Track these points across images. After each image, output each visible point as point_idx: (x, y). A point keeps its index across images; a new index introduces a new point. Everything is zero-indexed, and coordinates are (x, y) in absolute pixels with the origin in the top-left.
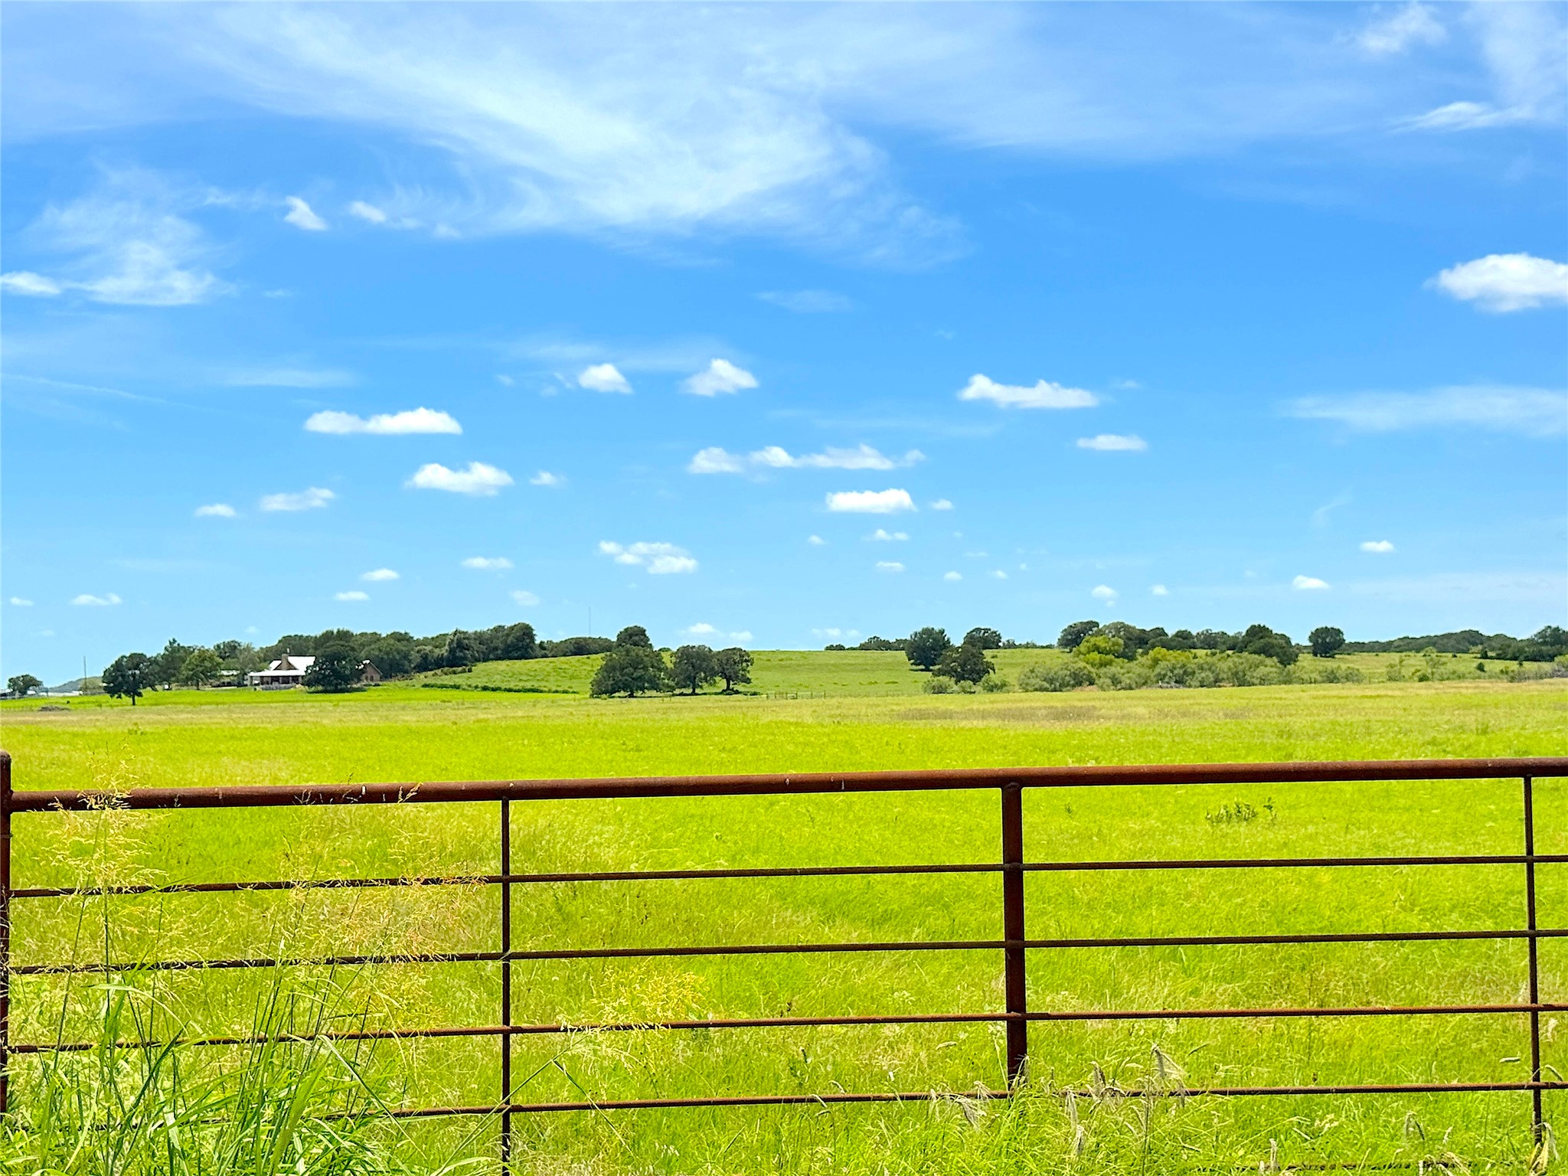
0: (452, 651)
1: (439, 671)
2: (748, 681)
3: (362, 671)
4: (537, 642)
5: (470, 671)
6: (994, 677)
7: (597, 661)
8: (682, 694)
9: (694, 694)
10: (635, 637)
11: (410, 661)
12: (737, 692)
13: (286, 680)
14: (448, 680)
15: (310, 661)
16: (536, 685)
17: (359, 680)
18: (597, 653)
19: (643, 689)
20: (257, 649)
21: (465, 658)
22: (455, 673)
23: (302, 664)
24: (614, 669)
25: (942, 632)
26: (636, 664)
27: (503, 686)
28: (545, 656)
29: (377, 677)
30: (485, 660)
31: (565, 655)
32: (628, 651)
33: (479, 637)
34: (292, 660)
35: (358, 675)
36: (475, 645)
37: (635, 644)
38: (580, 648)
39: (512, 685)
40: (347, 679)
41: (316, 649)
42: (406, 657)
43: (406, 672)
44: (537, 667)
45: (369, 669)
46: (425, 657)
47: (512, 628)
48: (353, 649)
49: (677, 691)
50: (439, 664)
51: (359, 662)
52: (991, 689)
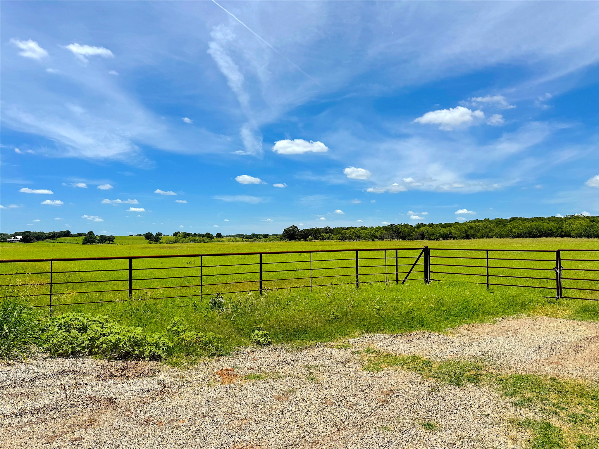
0: (53, 235)
1: (50, 239)
2: (114, 241)
3: (33, 239)
4: (71, 234)
5: (56, 239)
6: (161, 241)
7: (83, 238)
8: (100, 244)
9: (103, 244)
10: (91, 233)
11: (43, 237)
12: (112, 244)
13: (16, 240)
14: (51, 241)
15: (21, 237)
16: (70, 242)
17: (32, 241)
18: (83, 236)
19: (92, 243)
20: (9, 234)
21: (56, 237)
22: (53, 239)
23: (19, 238)
24: (87, 239)
25: (151, 233)
26: (91, 238)
27: (63, 242)
28: (72, 236)
29: (36, 240)
30: (60, 237)
31: (77, 236)
32: (90, 236)
33: (59, 233)
34: (17, 237)
35: (32, 240)
36: (58, 234)
37: (91, 234)
38: (80, 235)
39: (65, 242)
40: (30, 241)
41: (23, 235)
42: (42, 236)
43: (43, 239)
44: (71, 238)
45: (34, 239)
46: (47, 236)
47: (66, 231)
48: (31, 235)
49: (99, 243)
50: (50, 238)
51: (32, 237)
52: (160, 243)
